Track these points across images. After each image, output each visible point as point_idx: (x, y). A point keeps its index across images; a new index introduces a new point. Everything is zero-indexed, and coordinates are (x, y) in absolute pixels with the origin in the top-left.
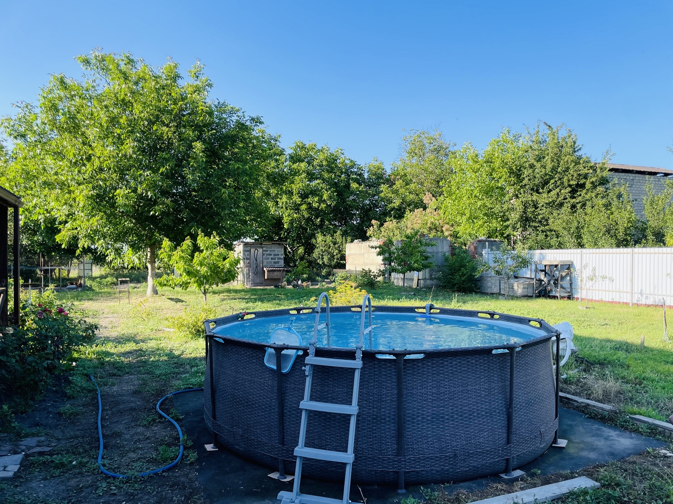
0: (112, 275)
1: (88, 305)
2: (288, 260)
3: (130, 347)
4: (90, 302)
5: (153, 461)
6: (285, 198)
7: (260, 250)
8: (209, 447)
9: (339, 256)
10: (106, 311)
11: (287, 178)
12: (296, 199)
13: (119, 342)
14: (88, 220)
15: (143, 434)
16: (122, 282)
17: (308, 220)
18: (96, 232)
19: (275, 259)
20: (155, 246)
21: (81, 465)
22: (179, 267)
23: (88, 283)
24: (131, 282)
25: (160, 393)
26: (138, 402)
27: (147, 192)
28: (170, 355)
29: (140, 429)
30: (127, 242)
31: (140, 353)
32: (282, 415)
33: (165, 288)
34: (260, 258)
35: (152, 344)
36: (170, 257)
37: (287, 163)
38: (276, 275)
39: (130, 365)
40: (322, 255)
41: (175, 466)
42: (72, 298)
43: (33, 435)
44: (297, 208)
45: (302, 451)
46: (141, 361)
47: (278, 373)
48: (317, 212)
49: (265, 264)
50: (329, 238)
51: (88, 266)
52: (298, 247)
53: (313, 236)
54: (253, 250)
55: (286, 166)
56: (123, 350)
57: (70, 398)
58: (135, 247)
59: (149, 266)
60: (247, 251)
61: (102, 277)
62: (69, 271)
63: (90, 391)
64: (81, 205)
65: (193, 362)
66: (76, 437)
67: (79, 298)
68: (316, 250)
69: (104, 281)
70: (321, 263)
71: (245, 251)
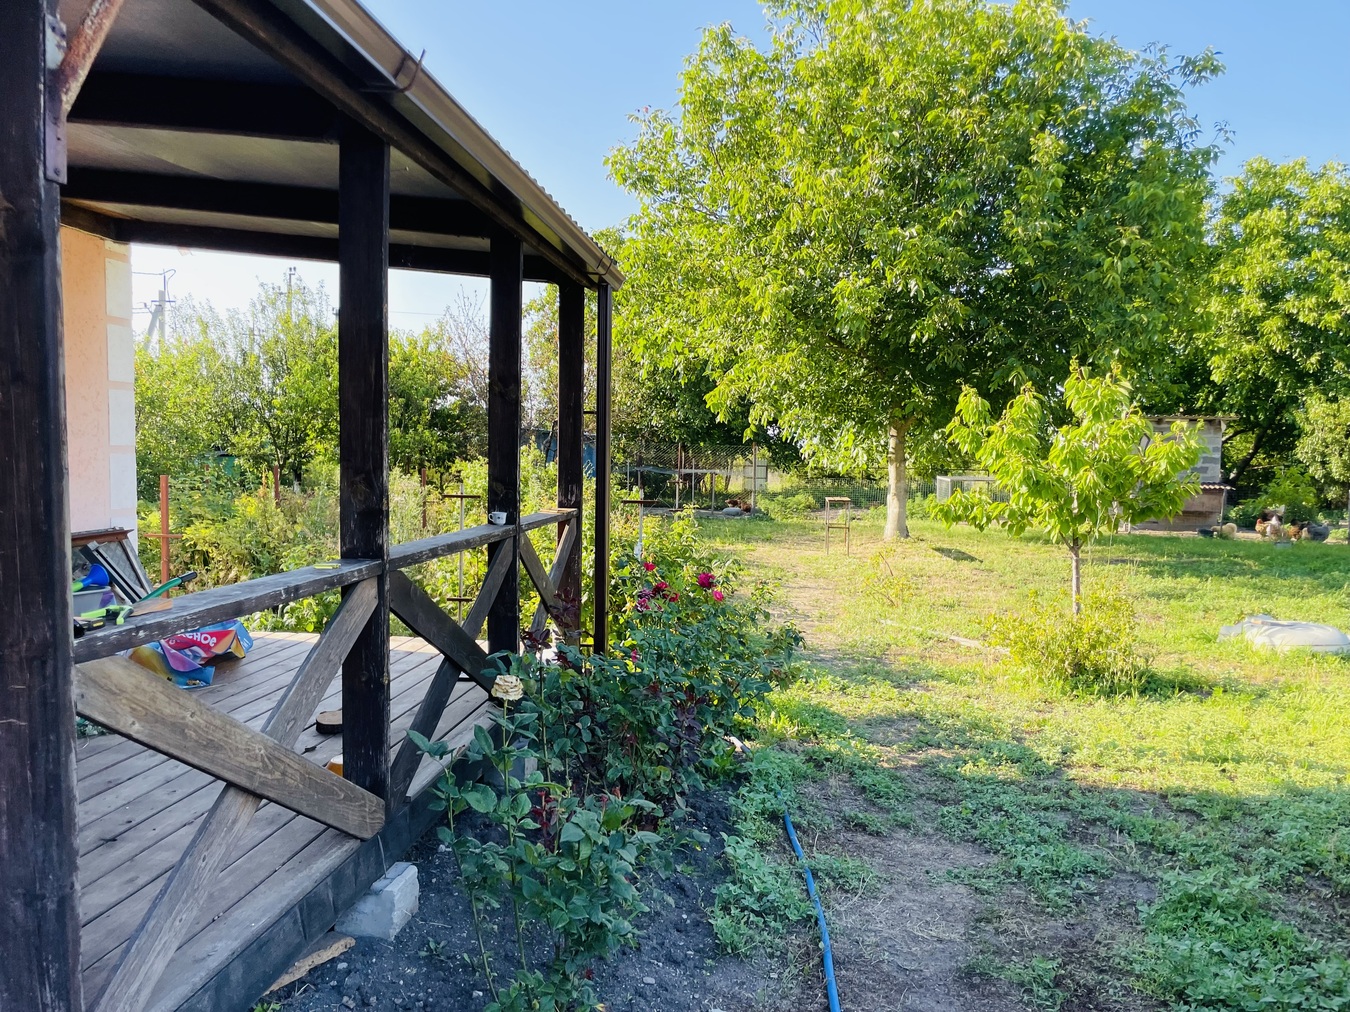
1: (762, 551)
4: (768, 546)
10: (801, 569)
14: (771, 360)
17: (1282, 361)
23: (762, 504)
24: (846, 507)
27: (907, 280)
30: (847, 414)
42: (732, 535)
44: (1251, 328)
48: (1311, 337)
51: (761, 472)
53: (1296, 402)
56: (865, 709)
58: (863, 425)
59: (892, 469)
61: (787, 493)
62: (728, 479)
67: (746, 535)
68: (1305, 441)
69: (792, 501)
70: (1319, 475)
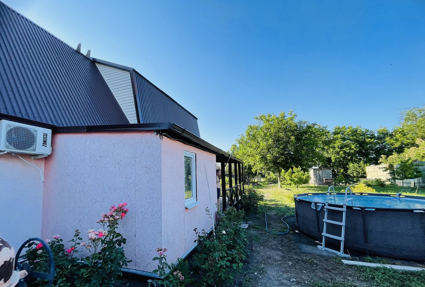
0: (267, 181)
1: (260, 190)
2: (335, 175)
3: (273, 203)
4: (261, 189)
5: (280, 231)
6: (331, 150)
7: (321, 171)
8: (297, 231)
9: (363, 172)
10: (266, 192)
11: (332, 142)
12: (338, 149)
13: (270, 201)
14: (260, 165)
15: (277, 225)
16: (270, 183)
17: (344, 158)
18: (262, 168)
19: (328, 175)
20: (280, 171)
21: (262, 229)
22: (288, 178)
24: (273, 183)
25: (282, 216)
26: (276, 217)
27: (276, 154)
28: (286, 206)
29: (277, 224)
30: (271, 171)
31: (277, 205)
32: (318, 223)
33: (284, 185)
34: (321, 175)
35: (280, 203)
36: (284, 175)
37: (332, 135)
38: (329, 181)
39: (274, 208)
40: (353, 172)
41: (286, 234)
43: (250, 221)
44: (338, 153)
45: (324, 234)
46: (277, 207)
47: (316, 210)
48: (349, 154)
49: (323, 176)
50: (356, 165)
51: (260, 178)
52: (340, 169)
53: (348, 164)
54: (317, 172)
55: (331, 137)
56: (271, 204)
57: (258, 214)
58: (274, 172)
59: (278, 178)
60: (315, 172)
61: (264, 182)
62: (254, 180)
63: (263, 213)
64: (258, 160)
65: (293, 209)
66: (260, 223)
67: (258, 188)
68: (349, 170)
69: (265, 183)
70: (352, 175)
71: (314, 172)
